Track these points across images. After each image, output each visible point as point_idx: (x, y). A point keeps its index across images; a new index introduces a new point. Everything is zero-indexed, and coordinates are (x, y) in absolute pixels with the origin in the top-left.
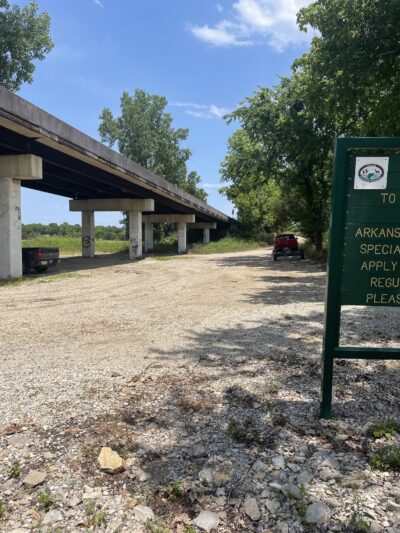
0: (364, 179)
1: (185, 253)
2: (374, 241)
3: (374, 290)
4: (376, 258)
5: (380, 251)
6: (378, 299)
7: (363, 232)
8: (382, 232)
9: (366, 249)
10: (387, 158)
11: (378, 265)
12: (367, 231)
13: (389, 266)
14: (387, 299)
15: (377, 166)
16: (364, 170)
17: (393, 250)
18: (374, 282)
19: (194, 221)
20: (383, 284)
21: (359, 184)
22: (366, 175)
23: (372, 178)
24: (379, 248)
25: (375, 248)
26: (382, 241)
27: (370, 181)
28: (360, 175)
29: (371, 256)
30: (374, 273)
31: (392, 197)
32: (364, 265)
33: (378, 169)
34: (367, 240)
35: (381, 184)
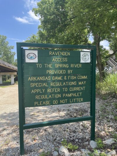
0: (29, 59)
1: (14, 84)
2: (36, 82)
3: (37, 100)
4: (37, 88)
5: (38, 85)
6: (39, 104)
7: (31, 79)
8: (38, 78)
9: (33, 85)
10: (37, 51)
11: (38, 91)
12: (32, 78)
13: (42, 91)
14: (42, 103)
15: (34, 54)
16: (29, 55)
17: (43, 85)
18: (37, 97)
19: (16, 74)
20: (40, 98)
21: (27, 60)
22: (30, 57)
23: (32, 58)
24: (38, 84)
25: (36, 84)
26: (38, 81)
27: (32, 59)
28: (27, 57)
29: (35, 88)
30: (37, 94)
31: (40, 65)
32: (33, 91)
33: (34, 55)
34: (33, 82)
35: (36, 60)
